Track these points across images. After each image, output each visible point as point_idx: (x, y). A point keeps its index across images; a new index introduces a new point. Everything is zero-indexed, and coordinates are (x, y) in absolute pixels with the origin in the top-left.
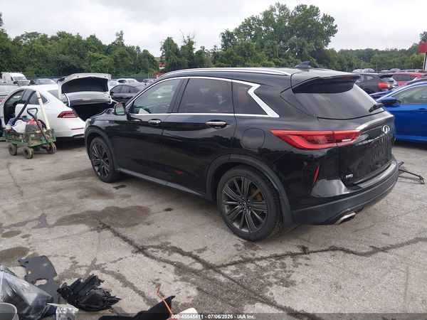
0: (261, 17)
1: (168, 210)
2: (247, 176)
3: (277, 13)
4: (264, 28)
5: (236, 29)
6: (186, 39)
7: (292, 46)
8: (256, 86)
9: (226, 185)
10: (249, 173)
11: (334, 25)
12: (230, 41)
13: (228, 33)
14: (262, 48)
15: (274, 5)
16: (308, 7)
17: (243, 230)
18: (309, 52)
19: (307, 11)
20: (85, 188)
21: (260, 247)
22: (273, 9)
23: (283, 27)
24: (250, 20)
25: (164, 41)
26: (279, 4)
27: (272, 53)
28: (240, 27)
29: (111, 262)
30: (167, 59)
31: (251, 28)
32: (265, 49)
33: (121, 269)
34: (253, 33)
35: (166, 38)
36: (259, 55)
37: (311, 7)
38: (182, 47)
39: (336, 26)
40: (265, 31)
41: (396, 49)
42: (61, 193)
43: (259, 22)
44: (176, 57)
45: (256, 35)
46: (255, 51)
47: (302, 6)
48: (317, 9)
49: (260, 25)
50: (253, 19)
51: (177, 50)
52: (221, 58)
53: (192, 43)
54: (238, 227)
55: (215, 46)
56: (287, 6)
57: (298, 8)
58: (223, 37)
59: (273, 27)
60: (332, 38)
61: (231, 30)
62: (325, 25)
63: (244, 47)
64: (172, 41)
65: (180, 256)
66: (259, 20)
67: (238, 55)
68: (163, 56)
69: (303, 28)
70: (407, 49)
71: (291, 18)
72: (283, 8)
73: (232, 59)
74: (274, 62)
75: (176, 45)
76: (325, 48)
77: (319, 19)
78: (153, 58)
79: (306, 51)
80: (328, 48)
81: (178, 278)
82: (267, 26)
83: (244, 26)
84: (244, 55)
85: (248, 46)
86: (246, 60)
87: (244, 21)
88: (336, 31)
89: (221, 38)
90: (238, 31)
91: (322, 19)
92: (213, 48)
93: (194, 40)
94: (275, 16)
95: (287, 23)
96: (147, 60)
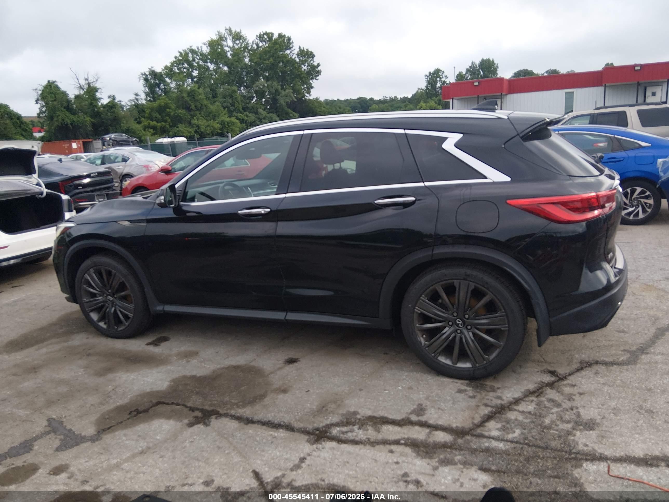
0: (206, 50)
1: (291, 361)
2: (466, 278)
3: (230, 43)
4: (212, 67)
5: (166, 67)
6: (83, 82)
7: (260, 94)
8: (456, 137)
9: (423, 298)
10: (469, 272)
11: (315, 64)
12: (159, 87)
13: (153, 74)
14: (214, 97)
15: (223, 31)
16: (276, 36)
17: (460, 365)
18: (287, 103)
19: (276, 42)
20: (89, 355)
21: (496, 385)
22: (222, 38)
23: (242, 64)
24: (187, 54)
25: (41, 88)
26: (230, 30)
27: (233, 105)
28: (172, 64)
29: (292, 470)
30: (51, 118)
31: (191, 65)
32: (220, 99)
33: (324, 476)
34: (195, 73)
35: (45, 83)
36: (213, 108)
37: (280, 36)
38: (77, 97)
39: (318, 65)
40: (215, 71)
41: (396, 97)
42: (45, 374)
43: (204, 57)
44: (68, 114)
45: (200, 78)
46: (205, 102)
47: (266, 34)
48: (289, 39)
49: (205, 61)
50: (193, 51)
51: (69, 101)
52: (150, 114)
53: (96, 90)
54: (448, 362)
55: (137, 95)
56: (243, 33)
57: (261, 37)
58: (146, 80)
59: (226, 64)
60: (314, 83)
61: (159, 69)
62: (303, 62)
63: (185, 95)
64: (57, 87)
65: (397, 428)
66: (202, 54)
67: (178, 107)
68: (41, 112)
69: (273, 67)
70: (410, 97)
71: (253, 53)
72: (237, 37)
73: (169, 115)
74: (237, 118)
75: (64, 94)
76: (308, 97)
77: (293, 53)
78: (19, 117)
79: (282, 101)
80: (311, 98)
81: (434, 462)
82: (216, 64)
83: (178, 62)
84: (188, 109)
85: (191, 94)
86: (192, 117)
87: (178, 55)
88: (319, 73)
89: (142, 82)
90: (169, 71)
91: (298, 55)
92: (133, 97)
93: (98, 85)
94: (227, 49)
95: (247, 60)
96: (8, 121)
